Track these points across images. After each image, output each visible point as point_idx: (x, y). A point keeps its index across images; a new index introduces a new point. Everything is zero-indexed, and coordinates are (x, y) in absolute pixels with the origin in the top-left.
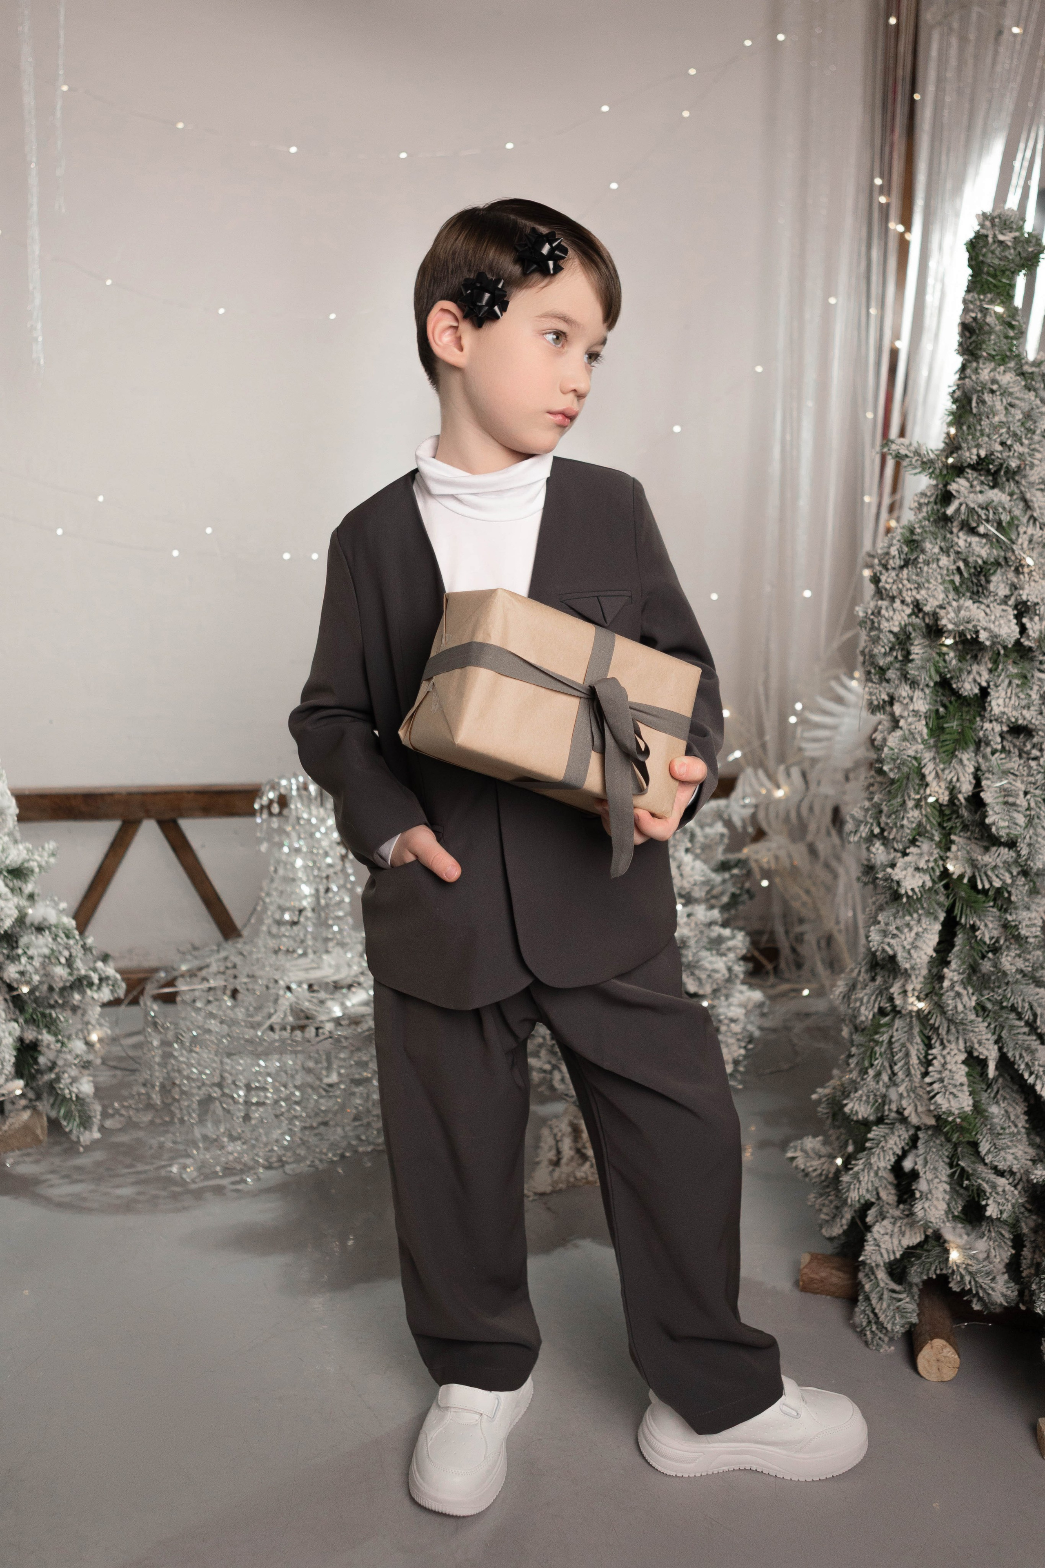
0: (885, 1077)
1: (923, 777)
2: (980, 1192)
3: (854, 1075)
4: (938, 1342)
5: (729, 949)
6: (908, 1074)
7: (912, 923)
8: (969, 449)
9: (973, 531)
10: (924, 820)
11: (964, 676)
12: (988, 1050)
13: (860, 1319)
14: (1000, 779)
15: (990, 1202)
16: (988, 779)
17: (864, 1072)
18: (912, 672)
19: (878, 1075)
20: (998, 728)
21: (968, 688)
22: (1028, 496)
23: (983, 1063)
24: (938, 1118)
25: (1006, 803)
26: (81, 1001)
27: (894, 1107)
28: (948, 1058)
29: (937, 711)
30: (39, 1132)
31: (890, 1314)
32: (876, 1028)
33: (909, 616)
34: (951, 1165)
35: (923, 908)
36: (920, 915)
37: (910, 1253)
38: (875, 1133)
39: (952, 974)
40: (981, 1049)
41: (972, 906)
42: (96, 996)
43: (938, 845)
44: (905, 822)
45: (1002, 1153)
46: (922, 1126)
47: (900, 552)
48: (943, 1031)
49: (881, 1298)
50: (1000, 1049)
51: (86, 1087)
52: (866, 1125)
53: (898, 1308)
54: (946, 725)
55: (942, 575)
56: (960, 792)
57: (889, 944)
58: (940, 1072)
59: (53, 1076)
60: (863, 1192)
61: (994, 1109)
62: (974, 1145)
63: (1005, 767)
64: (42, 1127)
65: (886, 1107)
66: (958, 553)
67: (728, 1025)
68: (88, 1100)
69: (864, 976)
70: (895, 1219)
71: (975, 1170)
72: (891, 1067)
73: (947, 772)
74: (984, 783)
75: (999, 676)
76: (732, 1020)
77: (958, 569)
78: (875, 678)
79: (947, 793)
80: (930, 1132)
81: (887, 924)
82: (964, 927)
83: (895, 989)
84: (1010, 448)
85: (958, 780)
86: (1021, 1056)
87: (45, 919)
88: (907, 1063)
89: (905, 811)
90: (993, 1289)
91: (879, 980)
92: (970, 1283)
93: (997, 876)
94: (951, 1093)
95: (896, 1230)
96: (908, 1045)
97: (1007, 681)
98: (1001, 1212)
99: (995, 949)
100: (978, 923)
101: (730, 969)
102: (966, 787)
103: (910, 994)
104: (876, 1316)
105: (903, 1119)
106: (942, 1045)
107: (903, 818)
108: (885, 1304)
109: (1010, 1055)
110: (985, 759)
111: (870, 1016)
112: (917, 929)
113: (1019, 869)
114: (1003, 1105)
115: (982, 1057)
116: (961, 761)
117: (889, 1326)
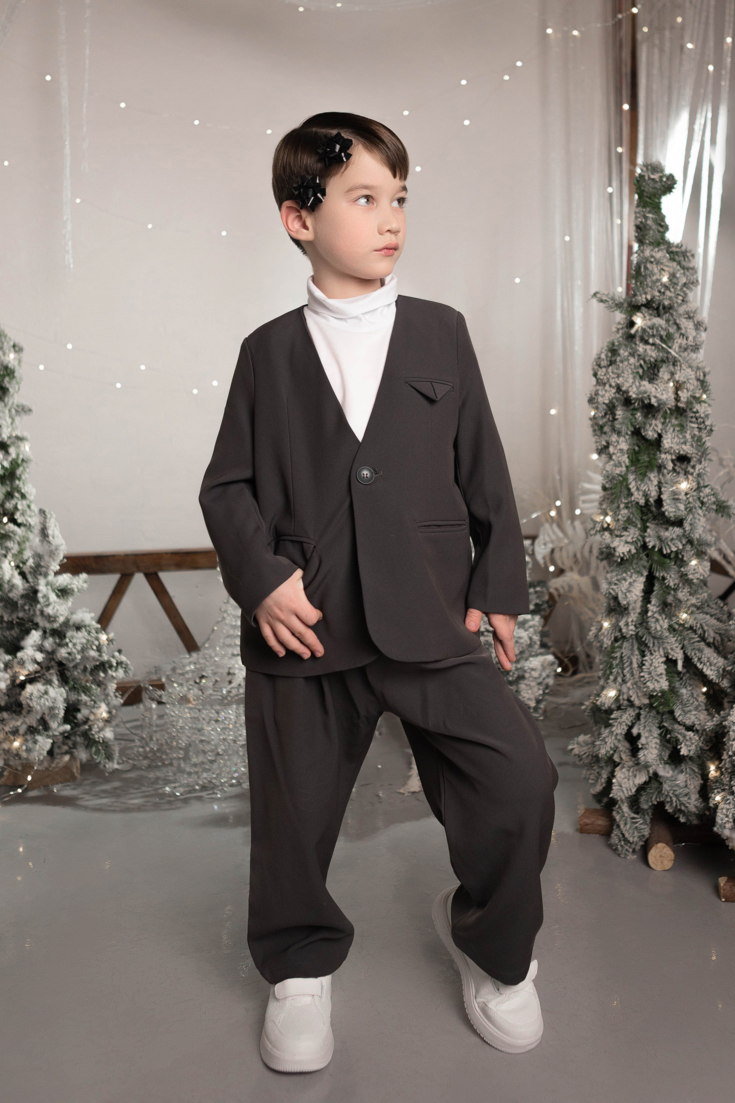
0: (619, 679)
1: (629, 490)
2: (677, 740)
4: (660, 845)
5: (530, 627)
6: (632, 675)
7: (627, 578)
8: (641, 295)
9: (646, 342)
10: (631, 516)
11: (648, 427)
12: (677, 653)
13: (614, 839)
14: (671, 487)
15: (683, 745)
16: (665, 487)
17: (607, 678)
18: (618, 426)
19: (615, 680)
20: (669, 457)
21: (651, 434)
22: (678, 321)
23: (675, 662)
24: (649, 697)
25: (674, 499)
26: (104, 678)
27: (625, 697)
28: (654, 660)
29: (634, 449)
30: (75, 771)
31: (631, 832)
32: (613, 649)
33: (615, 393)
34: (660, 728)
35: (634, 569)
36: (632, 573)
37: (641, 789)
38: (615, 715)
39: (653, 608)
40: (672, 653)
41: (663, 566)
42: (114, 674)
43: (639, 529)
44: (620, 517)
45: (688, 715)
46: (642, 706)
47: (607, 356)
48: (651, 645)
49: (626, 824)
50: (684, 653)
51: (109, 734)
52: (609, 711)
53: (636, 828)
54: (640, 458)
55: (631, 369)
56: (651, 497)
57: (612, 589)
58: (649, 669)
59: (87, 727)
60: (608, 749)
61: (684, 691)
62: (672, 712)
63: (675, 481)
64: (77, 768)
65: (621, 697)
66: (639, 355)
67: (530, 673)
68: (110, 743)
70: (630, 767)
71: (673, 728)
72: (623, 672)
73: (642, 485)
74: (663, 489)
75: (667, 426)
76: (533, 669)
77: (641, 366)
78: (599, 433)
79: (643, 498)
80: (647, 710)
81: (611, 578)
82: (658, 579)
83: (622, 623)
84: (664, 293)
85: (649, 490)
86: (695, 654)
87: (82, 621)
88: (631, 668)
89: (620, 511)
90: (689, 803)
91: (613, 619)
92: (676, 802)
93: (674, 544)
94: (656, 680)
95: (631, 774)
96: (632, 657)
97: (672, 429)
98: (690, 751)
99: (675, 590)
100: (666, 575)
101: (531, 639)
102: (654, 494)
103: (629, 625)
104: (623, 835)
105: (631, 704)
106: (651, 654)
107: (619, 515)
108: (628, 826)
109: (689, 654)
110: (663, 475)
111: (610, 643)
112: (629, 580)
113: (687, 540)
114: (689, 689)
115: (674, 658)
116: (650, 479)
117: (631, 840)
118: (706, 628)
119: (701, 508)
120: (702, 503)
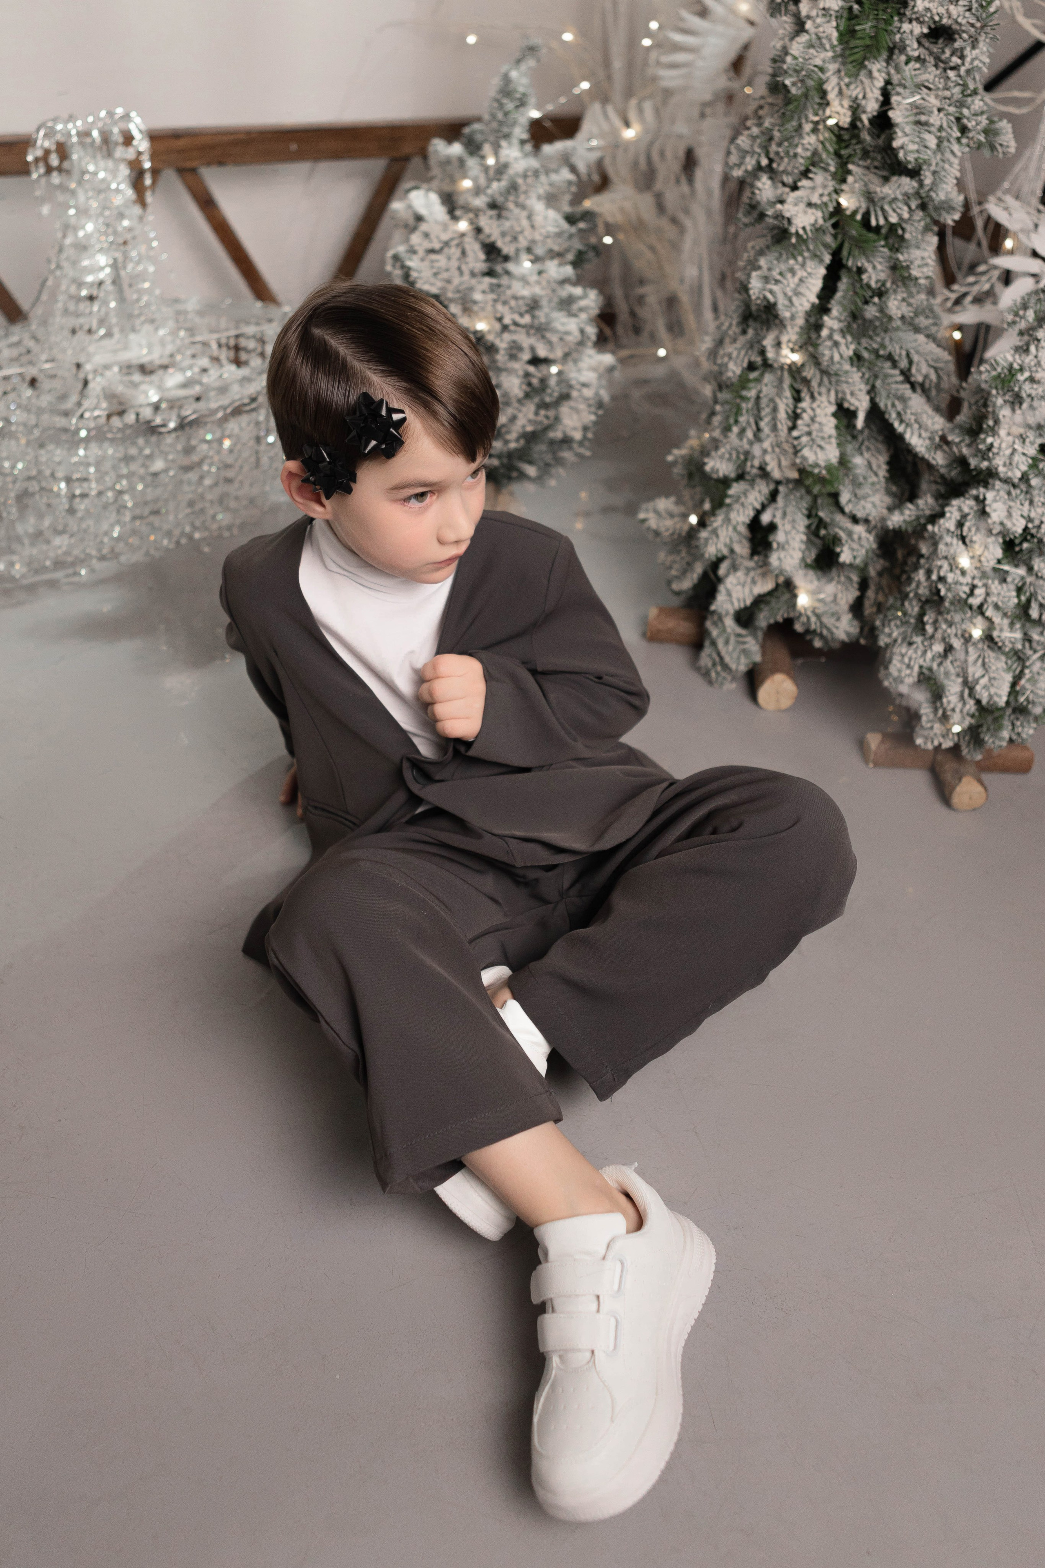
0: (750, 434)
1: (823, 94)
2: (836, 540)
3: (717, 434)
4: (779, 677)
6: (775, 429)
7: (797, 267)
10: (820, 147)
12: (859, 400)
13: (705, 662)
14: (912, 94)
15: (845, 548)
16: (898, 94)
17: (727, 429)
19: (742, 431)
20: (918, 29)
23: (853, 415)
24: (802, 471)
25: (918, 123)
27: (756, 463)
28: (818, 411)
29: (850, 9)
31: (735, 655)
32: (743, 382)
34: (809, 516)
35: (808, 250)
36: (804, 258)
37: (760, 601)
38: (735, 489)
39: (832, 322)
40: (853, 400)
41: (861, 246)
43: (834, 176)
44: (799, 150)
45: (862, 502)
46: (784, 480)
48: (814, 384)
49: (727, 642)
50: (872, 399)
52: (725, 482)
53: (743, 650)
54: (858, 28)
56: (864, 112)
57: (771, 292)
58: (808, 426)
60: (721, 546)
61: (858, 460)
62: (835, 496)
63: (918, 80)
65: (749, 464)
67: (579, 390)
69: (735, 329)
70: (748, 570)
71: (832, 520)
72: (757, 424)
73: (852, 87)
74: (894, 99)
76: (584, 385)
79: (849, 113)
80: (791, 486)
81: (770, 269)
82: (849, 270)
83: (768, 342)
85: (864, 97)
86: (893, 405)
88: (774, 418)
89: (801, 136)
90: (837, 628)
91: (751, 332)
92: (815, 624)
93: (894, 211)
94: (818, 445)
95: (749, 580)
96: (778, 400)
98: (855, 557)
99: (881, 293)
100: (866, 265)
102: (872, 106)
103: (784, 346)
104: (721, 658)
105: (763, 472)
106: (813, 397)
107: (797, 146)
108: (731, 648)
109: (882, 405)
110: (898, 70)
111: (738, 371)
112: (800, 273)
113: (919, 202)
114: (867, 455)
115: (852, 408)
116: (870, 73)
117: (733, 666)
118: (916, 358)
119: (958, 140)
120: (964, 130)
